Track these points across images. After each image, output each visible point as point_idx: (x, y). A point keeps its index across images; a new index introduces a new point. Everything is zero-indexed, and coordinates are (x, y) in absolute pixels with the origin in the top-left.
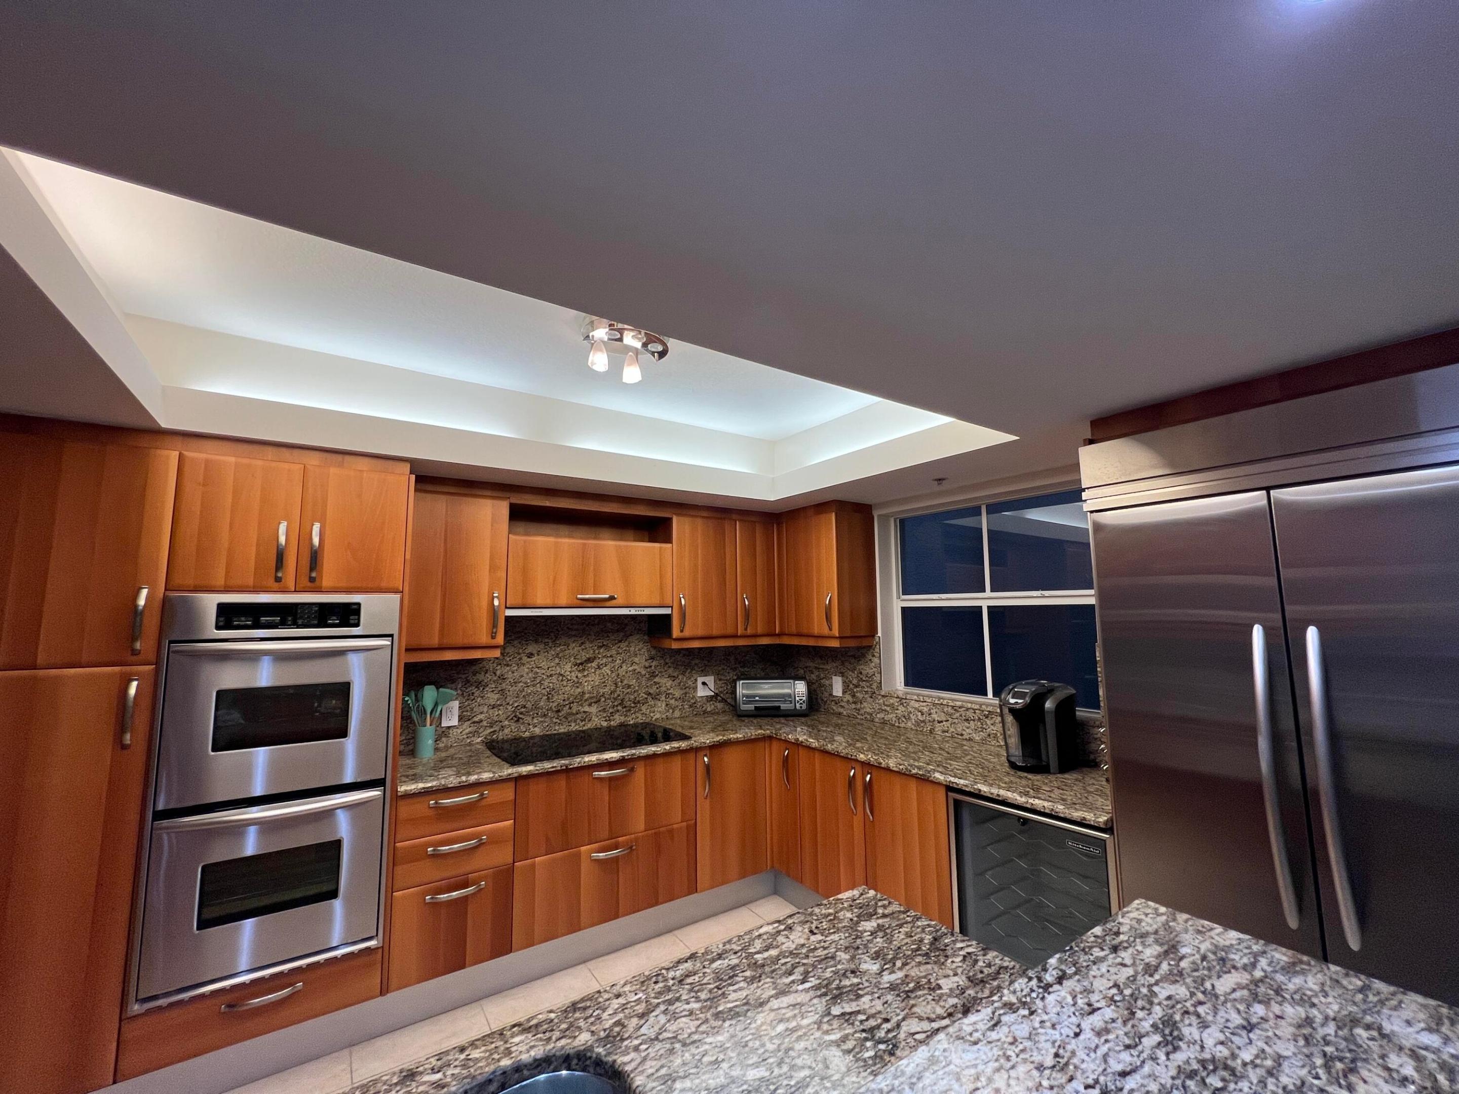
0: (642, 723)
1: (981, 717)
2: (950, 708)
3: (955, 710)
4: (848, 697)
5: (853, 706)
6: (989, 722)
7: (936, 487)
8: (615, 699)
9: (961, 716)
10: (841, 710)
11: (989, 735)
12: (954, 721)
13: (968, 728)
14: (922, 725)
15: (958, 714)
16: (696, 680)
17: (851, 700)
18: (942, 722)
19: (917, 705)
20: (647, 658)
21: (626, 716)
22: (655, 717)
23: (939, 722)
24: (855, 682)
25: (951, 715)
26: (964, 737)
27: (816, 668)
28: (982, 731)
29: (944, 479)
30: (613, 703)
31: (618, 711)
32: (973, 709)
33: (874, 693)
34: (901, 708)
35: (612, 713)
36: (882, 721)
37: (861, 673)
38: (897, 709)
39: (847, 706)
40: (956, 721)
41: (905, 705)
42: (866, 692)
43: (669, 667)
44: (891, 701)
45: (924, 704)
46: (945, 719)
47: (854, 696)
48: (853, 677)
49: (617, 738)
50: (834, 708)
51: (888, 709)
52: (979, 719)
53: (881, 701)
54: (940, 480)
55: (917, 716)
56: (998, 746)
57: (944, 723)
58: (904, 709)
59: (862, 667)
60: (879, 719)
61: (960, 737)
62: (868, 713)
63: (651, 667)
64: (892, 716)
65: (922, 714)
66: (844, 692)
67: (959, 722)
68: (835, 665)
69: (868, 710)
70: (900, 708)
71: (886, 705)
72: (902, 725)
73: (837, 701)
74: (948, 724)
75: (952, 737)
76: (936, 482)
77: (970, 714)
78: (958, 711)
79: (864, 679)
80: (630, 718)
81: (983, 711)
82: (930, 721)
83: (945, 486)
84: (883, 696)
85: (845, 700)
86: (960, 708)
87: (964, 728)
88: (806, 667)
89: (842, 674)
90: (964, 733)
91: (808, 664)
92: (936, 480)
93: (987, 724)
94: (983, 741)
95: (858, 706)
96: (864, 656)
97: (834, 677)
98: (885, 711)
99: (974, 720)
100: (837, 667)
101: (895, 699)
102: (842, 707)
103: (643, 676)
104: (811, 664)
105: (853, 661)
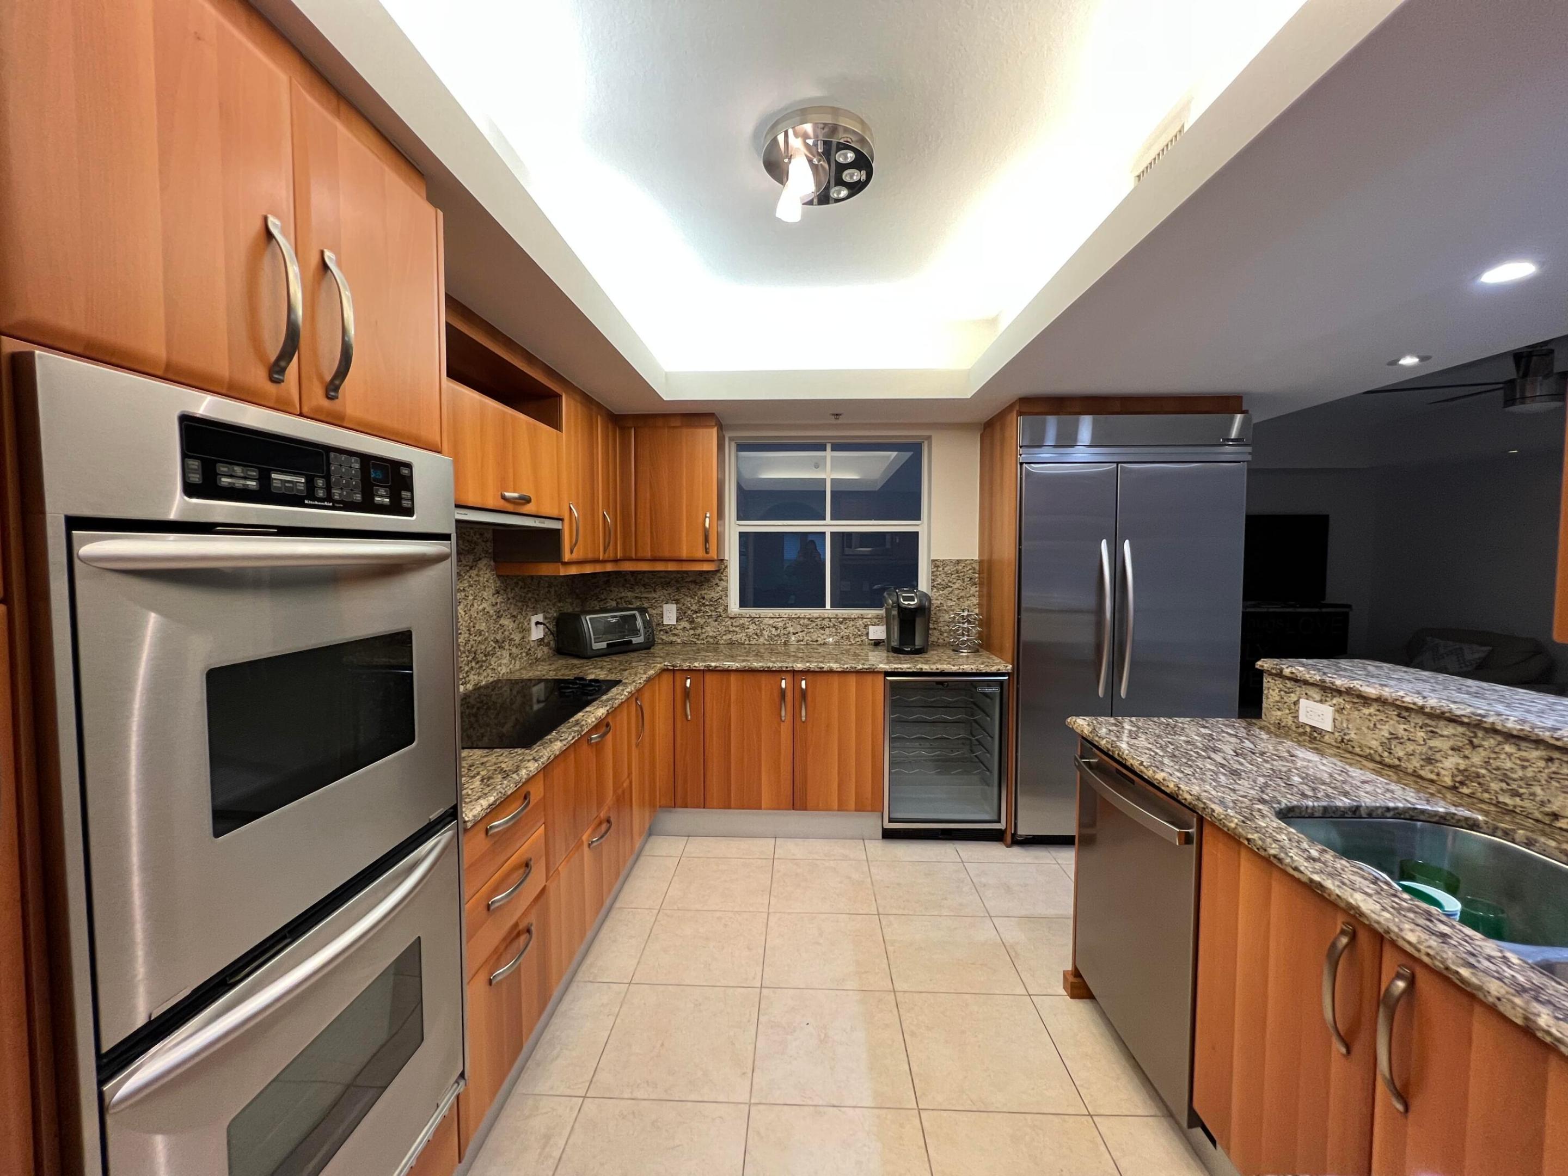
0: (492, 683)
1: (836, 624)
2: (806, 620)
3: (812, 621)
4: (684, 624)
5: (692, 632)
6: (842, 626)
7: (832, 421)
8: (469, 652)
9: (817, 625)
10: (674, 639)
11: (842, 637)
12: (810, 630)
13: (823, 635)
14: (776, 639)
15: (814, 624)
16: (530, 620)
17: (687, 625)
18: (797, 633)
19: (771, 622)
20: (494, 592)
21: (479, 674)
22: (502, 672)
23: (794, 634)
24: (694, 607)
25: (807, 626)
26: (819, 643)
27: (636, 597)
28: (836, 635)
29: (840, 415)
30: (467, 657)
31: (472, 668)
32: (829, 618)
33: (720, 616)
34: (753, 627)
35: (467, 672)
36: (729, 642)
37: (704, 598)
38: (748, 628)
39: (682, 634)
40: (812, 630)
41: (757, 623)
42: (710, 616)
43: (511, 603)
44: (741, 622)
45: (780, 619)
46: (801, 630)
47: (692, 622)
48: (692, 603)
49: (473, 707)
50: (664, 637)
51: (737, 629)
52: (834, 625)
53: (729, 623)
54: (837, 415)
55: (770, 631)
56: (850, 645)
57: (800, 634)
58: (755, 627)
59: (706, 591)
60: (725, 641)
61: (815, 643)
62: (711, 637)
63: (497, 603)
64: (741, 636)
65: (777, 629)
66: (678, 620)
67: (814, 631)
68: (666, 592)
69: (711, 634)
70: (751, 627)
71: (735, 626)
72: (753, 642)
73: (669, 630)
74: (803, 634)
75: (807, 644)
76: (833, 417)
77: (826, 622)
78: (814, 622)
79: (707, 603)
80: (482, 678)
81: (838, 618)
82: (784, 634)
83: (841, 421)
84: (731, 618)
85: (679, 627)
86: (816, 618)
87: (819, 635)
88: (621, 598)
89: (677, 602)
90: (819, 639)
91: (623, 594)
92: (833, 415)
93: (840, 629)
94: (837, 643)
95: (699, 631)
96: (708, 580)
97: (665, 606)
98: (734, 631)
99: (829, 627)
100: (669, 594)
101: (746, 619)
102: (675, 635)
103: (491, 617)
104: (629, 594)
105: (692, 586)
